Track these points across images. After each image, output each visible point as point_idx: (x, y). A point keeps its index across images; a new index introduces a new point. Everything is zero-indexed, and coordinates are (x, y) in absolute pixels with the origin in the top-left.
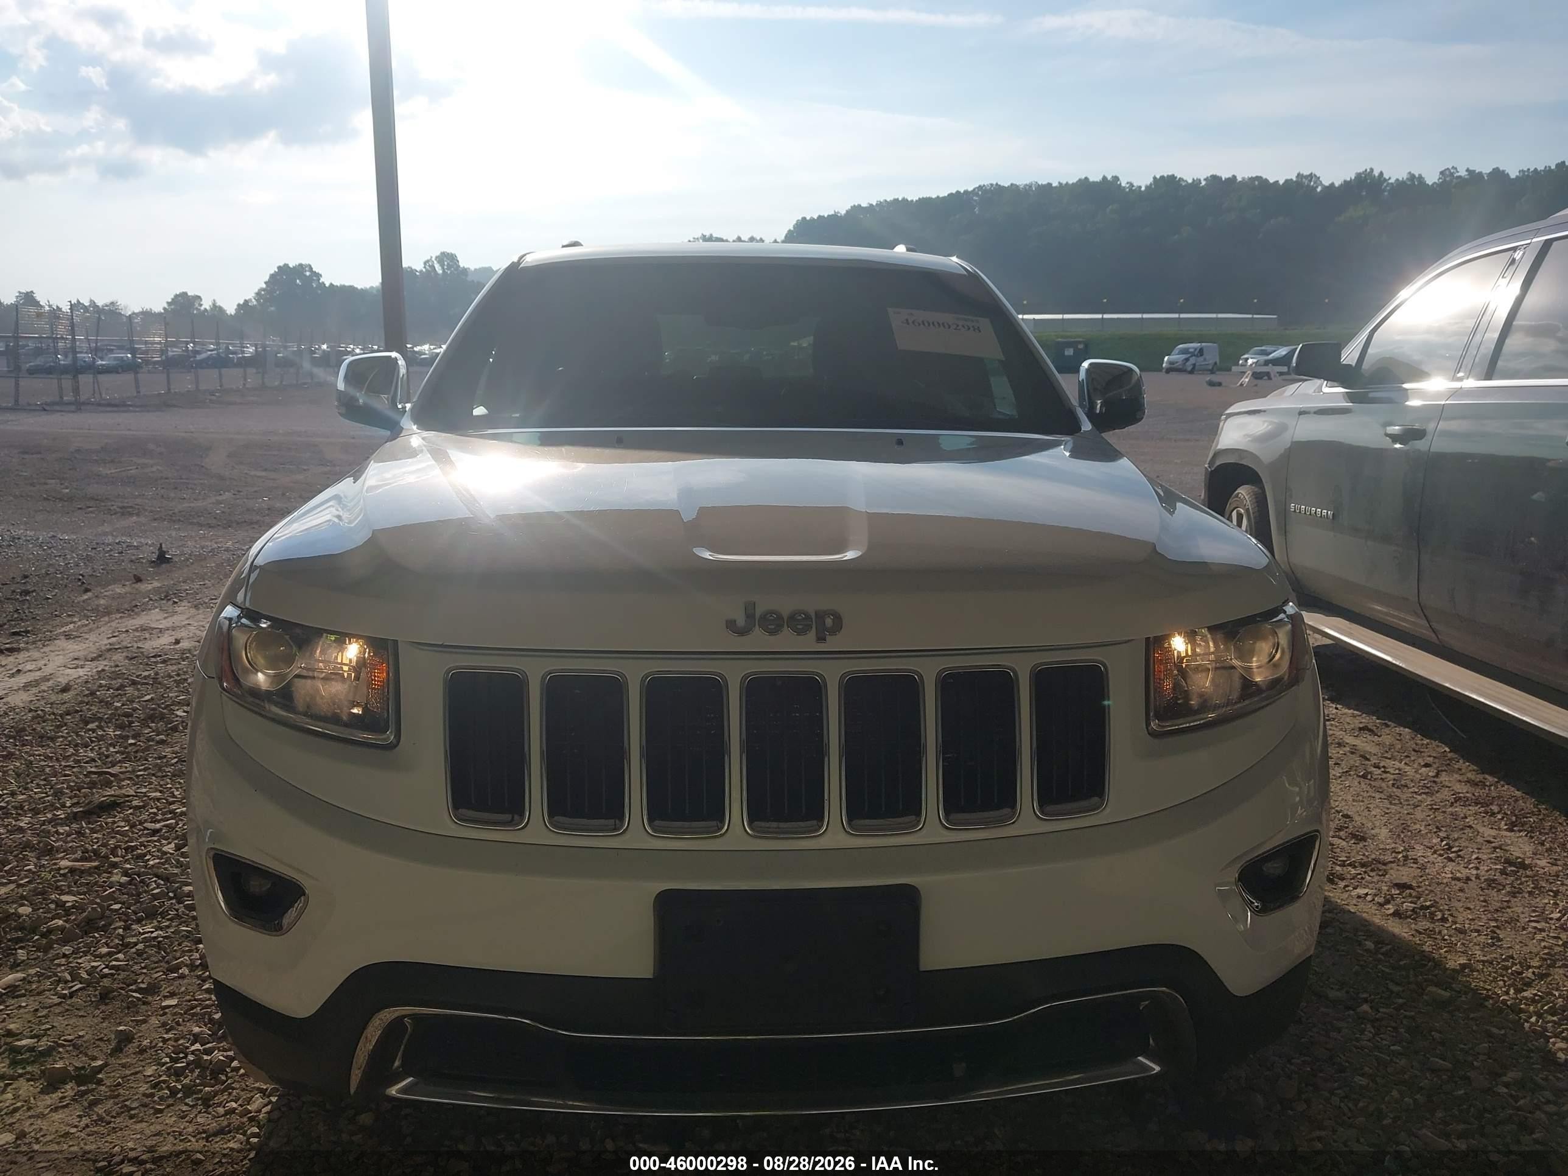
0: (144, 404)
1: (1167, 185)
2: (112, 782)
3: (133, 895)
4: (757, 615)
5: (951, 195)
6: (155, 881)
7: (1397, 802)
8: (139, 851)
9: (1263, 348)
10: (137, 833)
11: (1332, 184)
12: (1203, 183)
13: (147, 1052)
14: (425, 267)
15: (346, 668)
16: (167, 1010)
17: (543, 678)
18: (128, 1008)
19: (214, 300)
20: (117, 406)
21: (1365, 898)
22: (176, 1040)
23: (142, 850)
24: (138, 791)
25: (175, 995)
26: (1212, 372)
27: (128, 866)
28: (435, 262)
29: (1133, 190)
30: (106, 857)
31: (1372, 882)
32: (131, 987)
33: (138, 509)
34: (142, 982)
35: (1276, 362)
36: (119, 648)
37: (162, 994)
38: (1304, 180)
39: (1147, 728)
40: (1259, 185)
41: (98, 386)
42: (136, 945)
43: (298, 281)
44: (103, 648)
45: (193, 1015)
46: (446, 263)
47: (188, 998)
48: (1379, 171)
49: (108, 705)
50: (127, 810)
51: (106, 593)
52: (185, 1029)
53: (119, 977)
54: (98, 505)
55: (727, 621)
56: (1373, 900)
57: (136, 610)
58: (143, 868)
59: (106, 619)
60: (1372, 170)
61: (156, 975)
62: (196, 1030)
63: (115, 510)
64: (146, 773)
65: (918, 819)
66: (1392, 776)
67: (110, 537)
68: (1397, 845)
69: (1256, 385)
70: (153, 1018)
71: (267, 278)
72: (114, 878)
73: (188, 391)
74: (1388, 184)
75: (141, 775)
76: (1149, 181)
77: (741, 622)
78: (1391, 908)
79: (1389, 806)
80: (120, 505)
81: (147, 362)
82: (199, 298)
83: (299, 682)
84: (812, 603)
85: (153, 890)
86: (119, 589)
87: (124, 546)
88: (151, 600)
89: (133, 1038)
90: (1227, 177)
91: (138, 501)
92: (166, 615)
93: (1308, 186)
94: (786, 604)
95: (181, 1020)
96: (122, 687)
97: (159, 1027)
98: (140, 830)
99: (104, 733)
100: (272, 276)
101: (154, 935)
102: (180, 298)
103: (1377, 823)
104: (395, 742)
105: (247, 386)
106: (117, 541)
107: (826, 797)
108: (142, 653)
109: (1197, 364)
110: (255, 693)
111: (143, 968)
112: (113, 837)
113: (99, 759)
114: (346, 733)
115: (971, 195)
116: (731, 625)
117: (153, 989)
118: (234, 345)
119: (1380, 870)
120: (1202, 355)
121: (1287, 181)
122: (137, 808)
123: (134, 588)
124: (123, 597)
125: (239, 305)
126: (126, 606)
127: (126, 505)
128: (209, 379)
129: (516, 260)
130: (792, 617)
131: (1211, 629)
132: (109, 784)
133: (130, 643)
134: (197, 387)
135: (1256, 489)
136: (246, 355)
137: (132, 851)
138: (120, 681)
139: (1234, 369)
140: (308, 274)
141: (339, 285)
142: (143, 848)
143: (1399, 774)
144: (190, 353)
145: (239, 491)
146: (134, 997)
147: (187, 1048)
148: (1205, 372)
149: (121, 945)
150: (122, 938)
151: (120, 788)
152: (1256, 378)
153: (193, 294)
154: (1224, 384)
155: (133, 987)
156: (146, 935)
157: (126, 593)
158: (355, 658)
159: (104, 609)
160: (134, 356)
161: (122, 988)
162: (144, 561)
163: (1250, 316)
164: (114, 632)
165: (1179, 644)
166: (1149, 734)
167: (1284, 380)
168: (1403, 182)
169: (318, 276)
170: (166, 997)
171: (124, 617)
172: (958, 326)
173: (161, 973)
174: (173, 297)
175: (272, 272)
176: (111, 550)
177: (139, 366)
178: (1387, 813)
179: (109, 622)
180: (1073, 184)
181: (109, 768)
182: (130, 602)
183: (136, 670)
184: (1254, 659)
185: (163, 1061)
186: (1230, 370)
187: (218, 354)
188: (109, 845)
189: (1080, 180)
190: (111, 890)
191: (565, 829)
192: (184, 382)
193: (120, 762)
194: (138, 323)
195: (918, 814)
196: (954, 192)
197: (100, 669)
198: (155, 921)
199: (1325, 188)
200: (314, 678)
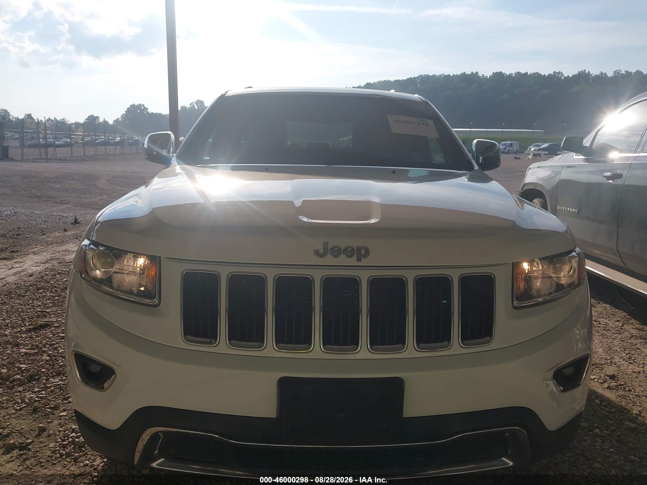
0: (73, 160)
1: (498, 76)
2: (47, 315)
3: (51, 365)
4: (329, 249)
5: (408, 79)
6: (61, 359)
7: (605, 337)
8: (56, 346)
9: (538, 144)
10: (55, 338)
11: (568, 76)
12: (514, 75)
13: (51, 436)
14: (190, 106)
15: (138, 269)
16: (61, 417)
17: (228, 275)
18: (45, 416)
19: (104, 118)
20: (64, 160)
21: (594, 380)
22: (65, 431)
23: (57, 345)
24: (58, 319)
25: (66, 411)
26: (516, 153)
27: (50, 352)
28: (195, 104)
29: (484, 79)
30: (41, 348)
31: (597, 373)
32: (47, 407)
33: (68, 201)
34: (52, 404)
35: (543, 149)
36: (55, 259)
37: (60, 410)
38: (556, 74)
39: (512, 305)
40: (537, 77)
41: (56, 152)
42: (51, 388)
43: (138, 111)
44: (49, 258)
45: (73, 420)
46: (199, 104)
47: (71, 412)
48: (588, 71)
49: (48, 282)
50: (52, 328)
51: (52, 236)
52: (69, 426)
53: (42, 402)
54: (52, 200)
55: (314, 251)
56: (598, 381)
57: (64, 243)
58: (56, 353)
59: (51, 246)
60: (585, 70)
61: (58, 401)
62: (74, 427)
63: (58, 202)
64: (61, 312)
65: (404, 346)
66: (603, 326)
67: (55, 213)
68: (607, 357)
69: (535, 159)
70: (55, 421)
71: (126, 110)
72: (44, 358)
73: (92, 155)
74: (592, 76)
75: (59, 313)
76: (491, 74)
77: (321, 251)
78: (606, 385)
79: (602, 339)
80: (61, 200)
81: (76, 143)
82: (98, 117)
83: (115, 276)
84: (355, 243)
85: (60, 363)
86: (57, 234)
87: (61, 216)
88: (70, 239)
89: (46, 430)
90: (524, 73)
91: (69, 198)
92: (76, 245)
93: (558, 76)
94: (342, 243)
95: (67, 422)
96: (55, 275)
97: (58, 425)
98: (57, 337)
99: (46, 294)
100: (128, 109)
101: (59, 383)
102: (91, 117)
103: (597, 346)
104: (158, 303)
105: (117, 153)
106: (58, 214)
107: (360, 335)
108: (64, 261)
109: (510, 150)
110: (95, 279)
111: (53, 398)
112: (45, 340)
113: (42, 305)
114: (137, 299)
115: (416, 79)
116: (317, 252)
117: (56, 408)
118: (111, 136)
119: (600, 368)
120: (512, 146)
121: (549, 74)
122: (56, 327)
123: (63, 234)
124: (59, 238)
125: (114, 120)
126: (60, 241)
127: (63, 200)
128: (101, 150)
129: (224, 93)
130: (346, 249)
131: (540, 259)
132: (45, 316)
133: (60, 257)
134: (96, 153)
135: (542, 200)
136: (116, 141)
137: (53, 346)
138: (54, 272)
139: (525, 152)
140: (143, 108)
141: (155, 113)
142: (57, 344)
143: (606, 325)
144: (94, 140)
145: (110, 195)
146: (48, 411)
147: (69, 435)
148: (513, 153)
149: (44, 387)
150: (45, 384)
151: (50, 318)
152: (534, 156)
153: (96, 116)
154: (521, 159)
155: (48, 407)
156: (55, 383)
157: (60, 236)
158: (143, 264)
159: (50, 242)
160: (71, 140)
161: (43, 407)
162: (69, 223)
163: (533, 130)
164: (54, 252)
165: (526, 266)
166: (513, 307)
167: (546, 157)
168: (598, 76)
169: (147, 109)
170: (62, 411)
171: (58, 246)
172: (419, 123)
173: (61, 401)
174: (88, 117)
175: (128, 107)
176: (55, 218)
177: (73, 144)
178: (602, 342)
179: (52, 248)
180: (459, 75)
181: (46, 309)
182: (61, 240)
183: (61, 268)
184: (562, 273)
185: (58, 441)
186: (524, 153)
187: (105, 140)
188: (43, 343)
189: (462, 73)
190: (42, 363)
191: (235, 346)
192: (91, 151)
193: (51, 307)
194: (73, 127)
195: (404, 343)
196: (409, 78)
197: (46, 267)
198: (60, 377)
199: (565, 78)
200: (123, 273)
